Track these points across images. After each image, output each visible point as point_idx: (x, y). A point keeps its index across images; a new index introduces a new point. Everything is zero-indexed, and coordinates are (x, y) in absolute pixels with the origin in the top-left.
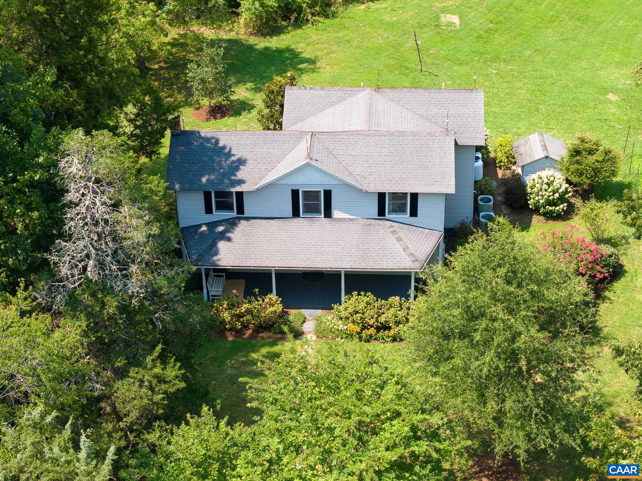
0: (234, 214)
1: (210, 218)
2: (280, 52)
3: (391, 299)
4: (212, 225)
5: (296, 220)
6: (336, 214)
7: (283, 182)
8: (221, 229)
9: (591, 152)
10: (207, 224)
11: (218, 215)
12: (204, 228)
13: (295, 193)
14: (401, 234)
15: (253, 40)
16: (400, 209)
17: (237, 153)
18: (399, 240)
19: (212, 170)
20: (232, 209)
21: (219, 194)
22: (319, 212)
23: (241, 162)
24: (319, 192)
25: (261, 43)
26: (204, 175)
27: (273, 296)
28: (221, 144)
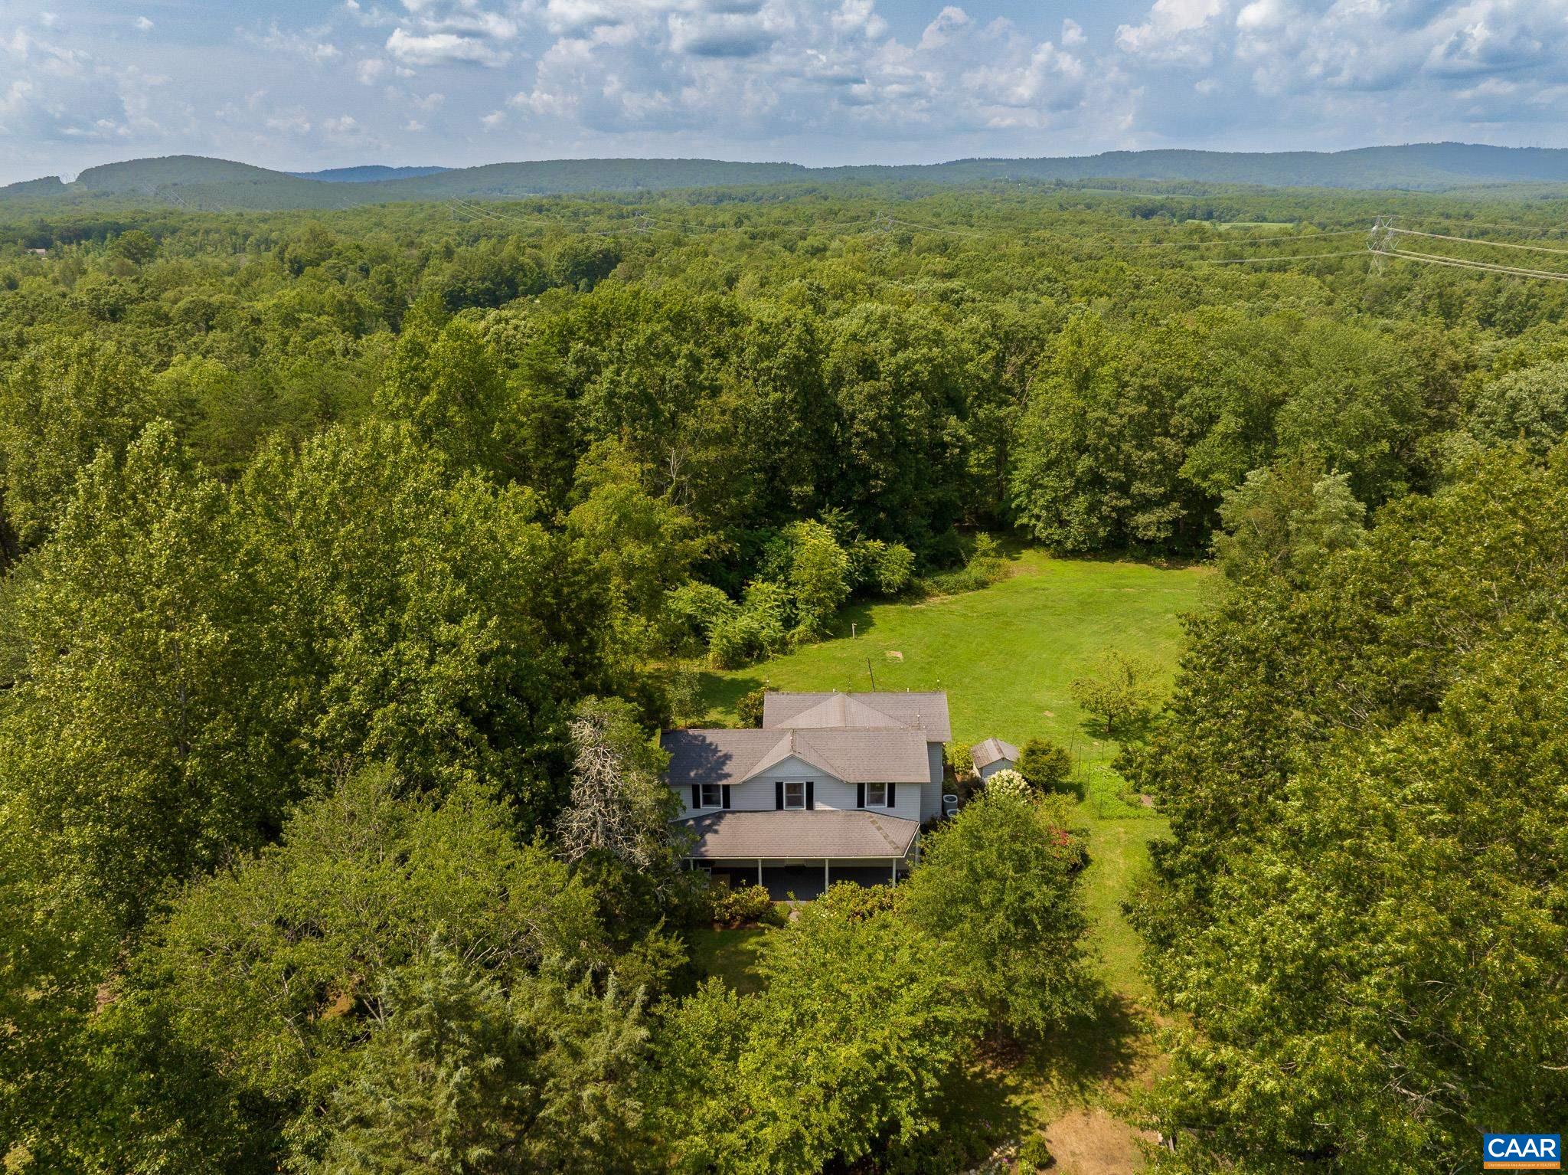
0: (721, 808)
1: (697, 813)
2: (745, 682)
3: (874, 888)
4: (699, 820)
5: (779, 812)
6: (819, 806)
7: (769, 775)
8: (708, 822)
9: (1045, 752)
10: (694, 819)
11: (705, 809)
12: (691, 822)
13: (779, 786)
14: (880, 824)
15: (720, 673)
16: (878, 800)
17: (723, 749)
18: (879, 828)
19: (699, 766)
20: (718, 804)
21: (707, 788)
22: (801, 804)
23: (728, 757)
24: (801, 785)
25: (728, 675)
26: (691, 769)
27: (760, 887)
28: (708, 741)
